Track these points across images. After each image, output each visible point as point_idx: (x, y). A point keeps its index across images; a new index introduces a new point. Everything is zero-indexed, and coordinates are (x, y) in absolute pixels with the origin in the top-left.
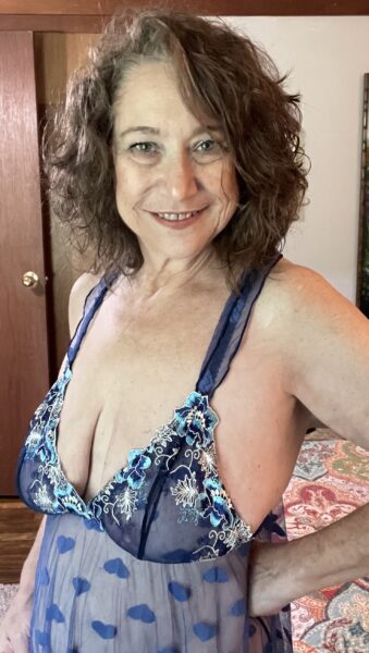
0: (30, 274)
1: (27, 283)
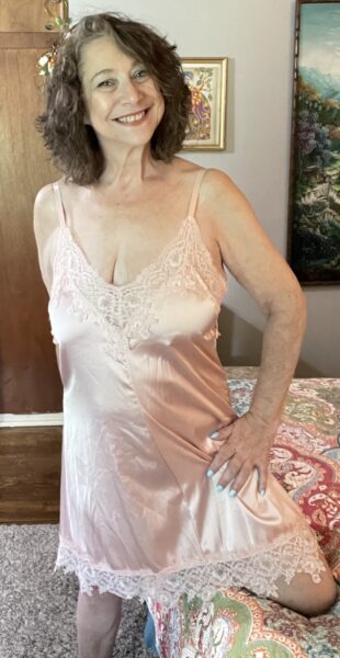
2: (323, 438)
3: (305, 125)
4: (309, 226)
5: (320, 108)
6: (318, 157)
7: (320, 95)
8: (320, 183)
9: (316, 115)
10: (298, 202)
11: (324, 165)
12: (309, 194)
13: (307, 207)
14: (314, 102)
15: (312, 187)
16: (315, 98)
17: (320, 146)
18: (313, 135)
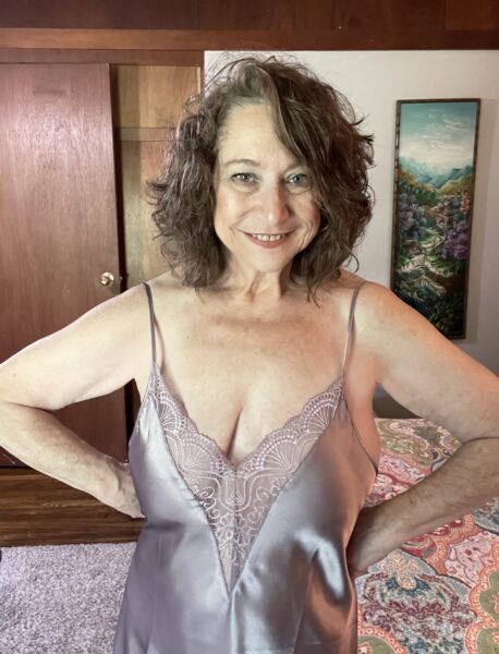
0: (106, 274)
1: (104, 282)
2: (419, 468)
3: (405, 206)
4: (408, 290)
5: (417, 191)
6: (416, 233)
7: (417, 180)
8: (418, 254)
9: (414, 197)
10: (399, 271)
11: (420, 239)
12: (408, 264)
13: (406, 274)
14: (412, 186)
15: (410, 258)
16: (412, 183)
17: (417, 223)
18: (411, 214)
